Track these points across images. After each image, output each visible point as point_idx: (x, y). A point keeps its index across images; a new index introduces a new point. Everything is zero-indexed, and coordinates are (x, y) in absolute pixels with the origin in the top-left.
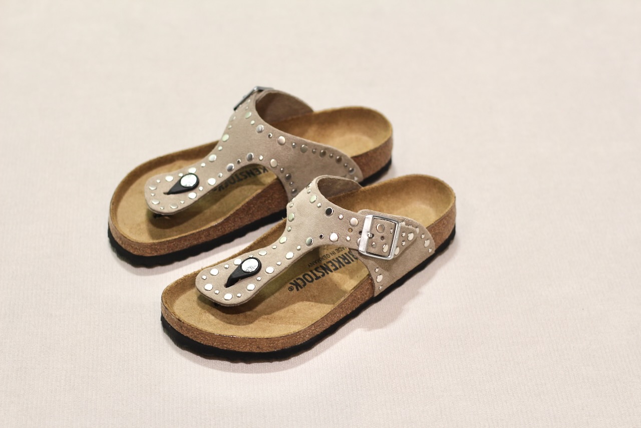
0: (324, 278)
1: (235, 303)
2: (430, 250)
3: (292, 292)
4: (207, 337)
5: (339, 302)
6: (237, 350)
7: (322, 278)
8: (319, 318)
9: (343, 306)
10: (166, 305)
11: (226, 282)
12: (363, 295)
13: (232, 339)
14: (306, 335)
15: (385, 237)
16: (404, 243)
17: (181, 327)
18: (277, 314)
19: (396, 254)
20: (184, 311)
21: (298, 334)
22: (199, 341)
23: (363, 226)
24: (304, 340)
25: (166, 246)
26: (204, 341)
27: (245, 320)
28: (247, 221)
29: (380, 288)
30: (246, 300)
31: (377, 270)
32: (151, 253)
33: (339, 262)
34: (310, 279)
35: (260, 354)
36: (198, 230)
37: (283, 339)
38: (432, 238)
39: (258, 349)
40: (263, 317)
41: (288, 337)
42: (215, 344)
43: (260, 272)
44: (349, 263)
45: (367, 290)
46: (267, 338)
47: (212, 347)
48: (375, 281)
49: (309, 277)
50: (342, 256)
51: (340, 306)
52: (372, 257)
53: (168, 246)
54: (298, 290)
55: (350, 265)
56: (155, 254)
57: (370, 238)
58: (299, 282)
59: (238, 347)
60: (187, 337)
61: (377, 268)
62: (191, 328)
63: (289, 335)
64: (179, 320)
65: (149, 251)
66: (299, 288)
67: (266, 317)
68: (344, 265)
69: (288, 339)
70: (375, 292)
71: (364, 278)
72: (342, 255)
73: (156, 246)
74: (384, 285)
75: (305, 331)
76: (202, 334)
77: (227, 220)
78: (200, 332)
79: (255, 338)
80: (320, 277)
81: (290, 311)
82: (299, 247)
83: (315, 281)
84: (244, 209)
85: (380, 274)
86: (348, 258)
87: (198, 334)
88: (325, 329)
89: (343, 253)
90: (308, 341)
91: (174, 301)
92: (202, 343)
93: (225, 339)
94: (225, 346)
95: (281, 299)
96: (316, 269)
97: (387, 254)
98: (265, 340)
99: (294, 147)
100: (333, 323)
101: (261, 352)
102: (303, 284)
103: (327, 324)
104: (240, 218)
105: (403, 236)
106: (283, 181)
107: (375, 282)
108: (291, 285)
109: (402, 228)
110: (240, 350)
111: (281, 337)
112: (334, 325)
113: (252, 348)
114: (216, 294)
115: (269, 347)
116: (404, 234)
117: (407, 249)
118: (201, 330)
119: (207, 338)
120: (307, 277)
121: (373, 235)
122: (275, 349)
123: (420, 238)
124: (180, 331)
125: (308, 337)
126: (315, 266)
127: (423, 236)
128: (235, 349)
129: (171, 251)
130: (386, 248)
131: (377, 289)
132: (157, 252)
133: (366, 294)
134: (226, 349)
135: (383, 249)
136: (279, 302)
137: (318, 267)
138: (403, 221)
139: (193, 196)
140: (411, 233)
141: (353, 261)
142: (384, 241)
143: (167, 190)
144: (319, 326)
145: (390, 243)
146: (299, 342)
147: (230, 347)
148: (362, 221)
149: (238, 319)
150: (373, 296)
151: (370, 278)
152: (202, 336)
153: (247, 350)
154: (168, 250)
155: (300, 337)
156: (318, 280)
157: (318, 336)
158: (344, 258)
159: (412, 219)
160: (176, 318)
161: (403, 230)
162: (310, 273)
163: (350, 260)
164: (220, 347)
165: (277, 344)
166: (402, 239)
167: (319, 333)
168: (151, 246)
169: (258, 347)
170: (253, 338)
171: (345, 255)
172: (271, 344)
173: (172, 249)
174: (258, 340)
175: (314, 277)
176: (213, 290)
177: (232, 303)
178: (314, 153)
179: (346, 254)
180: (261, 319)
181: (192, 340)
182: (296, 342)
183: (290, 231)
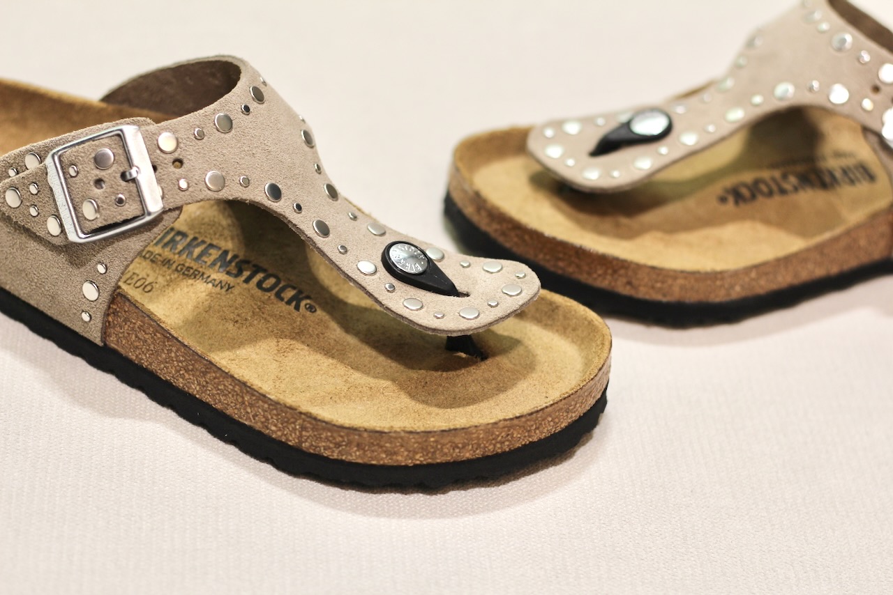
0: (795, 197)
1: (604, 186)
3: (725, 205)
4: (525, 239)
6: (584, 280)
7: (791, 195)
9: (826, 251)
10: (460, 164)
11: (593, 146)
12: (872, 245)
14: (736, 284)
17: (478, 210)
21: (719, 277)
24: (728, 295)
27: (614, 230)
30: (627, 186)
35: (631, 300)
37: (685, 279)
39: (628, 287)
41: (697, 275)
42: (541, 256)
43: (669, 139)
46: (653, 268)
49: (765, 188)
54: (737, 204)
55: (853, 187)
58: (743, 190)
59: (587, 274)
60: (485, 233)
62: (496, 216)
63: (699, 272)
64: (477, 194)
66: (741, 202)
67: (660, 235)
69: (696, 281)
75: (735, 274)
76: (519, 229)
78: (513, 225)
79: (626, 261)
80: (787, 192)
87: (508, 231)
88: (776, 287)
90: (737, 300)
93: (563, 249)
94: (561, 264)
95: (697, 215)
96: (784, 176)
98: (647, 271)
102: (750, 196)
103: (784, 279)
108: (724, 193)
110: (591, 281)
111: (682, 271)
113: (616, 281)
114: (568, 165)
115: (653, 287)
118: (516, 221)
119: (524, 242)
120: (762, 185)
122: (665, 297)
124: (475, 219)
125: (737, 292)
128: (580, 277)
134: (560, 272)
136: (691, 217)
144: (766, 275)
147: (571, 271)
155: (722, 287)
162: (771, 181)
165: (671, 286)
169: (629, 283)
172: (657, 282)
174: (632, 266)
175: (775, 189)
176: (562, 159)
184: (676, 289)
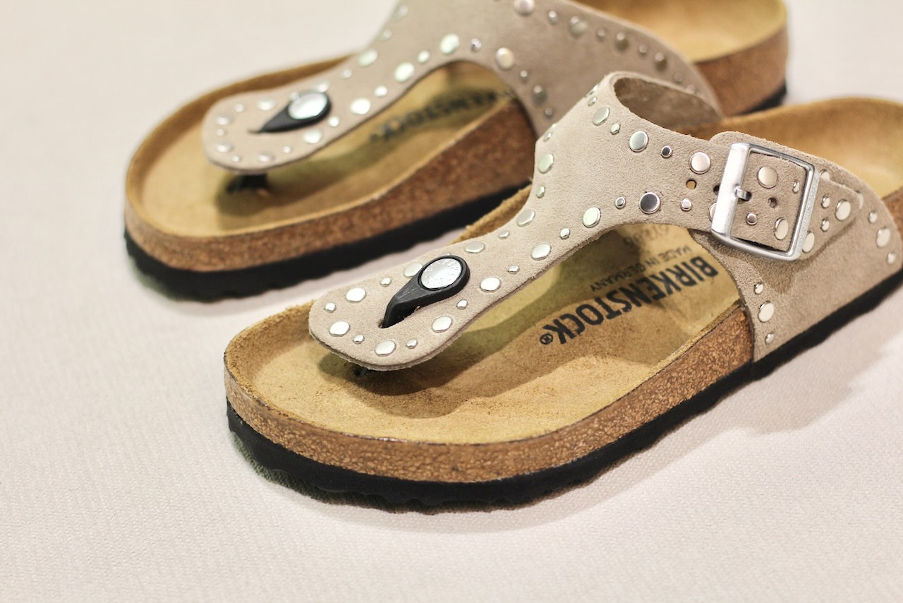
0: (629, 315)
1: (403, 361)
2: (892, 258)
3: (549, 345)
4: (325, 442)
5: (664, 363)
6: (401, 477)
7: (624, 315)
8: (612, 400)
9: (675, 374)
10: (234, 371)
11: (382, 317)
12: (726, 353)
13: (390, 446)
14: (579, 441)
15: (780, 201)
16: (826, 225)
17: (265, 420)
18: (508, 395)
19: (807, 250)
20: (278, 389)
21: (556, 437)
22: (306, 455)
23: (723, 171)
24: (572, 454)
25: (244, 247)
26: (319, 454)
27: (427, 407)
28: (443, 200)
29: (767, 342)
30: (428, 355)
31: (760, 289)
32: (209, 264)
33: (667, 280)
34: (594, 317)
35: (460, 486)
36: (323, 214)
37: (517, 449)
38: (895, 226)
39: (454, 473)
40: (473, 400)
41: (530, 442)
42: (347, 460)
43: (466, 288)
44: (692, 283)
45: (735, 343)
46: (477, 445)
47: (340, 468)
48: (754, 316)
49: (592, 313)
50: (674, 269)
51: (666, 374)
52: (745, 252)
53: (250, 248)
54: (563, 341)
55: (694, 288)
56: (220, 267)
57: (741, 201)
58: (567, 323)
59: (404, 469)
60: (279, 446)
61: (760, 283)
62: (287, 423)
63: (531, 438)
64: (258, 401)
65: (204, 257)
66: (567, 337)
67: (480, 400)
68: (678, 289)
69: (530, 448)
70: (756, 350)
71: (728, 309)
72: (677, 267)
73: (221, 246)
74: (779, 332)
75: (574, 429)
76: (314, 434)
77: (395, 192)
78: (308, 428)
79: (444, 445)
80: (618, 313)
81: (541, 389)
82: (564, 232)
83: (606, 321)
84: (435, 169)
85: (768, 302)
86: (689, 273)
87: (304, 437)
88: (627, 431)
89: (678, 261)
90: (584, 457)
91: (259, 366)
92: (315, 459)
93: (370, 446)
94: (371, 464)
95: (521, 364)
96: (610, 296)
97: (783, 246)
98: (471, 449)
99: (553, 23)
100: (648, 418)
101: (463, 481)
102: (576, 327)
103: (633, 420)
104: (428, 192)
105: (825, 205)
106: (528, 103)
107: (755, 321)
108: (546, 331)
109: (822, 183)
110: (410, 477)
111: (512, 442)
112: (650, 423)
113: (438, 469)
114: (358, 342)
115: (483, 467)
116: (827, 202)
117: (833, 239)
118: (310, 425)
119: (324, 446)
120: (586, 312)
121: (749, 195)
122: (498, 474)
123: (866, 222)
124: (264, 431)
125: (582, 449)
126: (608, 289)
127: (874, 217)
128: (396, 474)
129: (258, 262)
130: (783, 230)
131: (759, 340)
132: (222, 259)
133: (733, 350)
134: (372, 473)
135: (775, 230)
136: (515, 369)
137: (615, 292)
138: (825, 171)
139: (312, 137)
140: (845, 200)
141: (701, 279)
142: (777, 209)
143: (259, 124)
144: (612, 419)
145: (793, 218)
146: (559, 459)
147: (384, 469)
148: (720, 162)
149: (410, 406)
150: (752, 359)
151: (743, 309)
152: (314, 442)
153: (425, 476)
154: (251, 257)
155: (563, 447)
156: (613, 321)
157: (610, 447)
158: (680, 274)
159: (846, 170)
160: (253, 398)
161: (824, 191)
162: (595, 304)
163: (694, 278)
164: (359, 469)
165: (503, 461)
166: (822, 213)
167: (612, 441)
168: (210, 246)
169: (454, 469)
170: (440, 445)
171: (683, 267)
172: (485, 461)
173: (261, 257)
174: (452, 448)
175: (604, 313)
176: (349, 335)
177: (395, 362)
178: (600, 39)
179: (684, 264)
180: (466, 405)
181: (292, 452)
182: (551, 458)
183: (543, 195)
184: (510, 463)
